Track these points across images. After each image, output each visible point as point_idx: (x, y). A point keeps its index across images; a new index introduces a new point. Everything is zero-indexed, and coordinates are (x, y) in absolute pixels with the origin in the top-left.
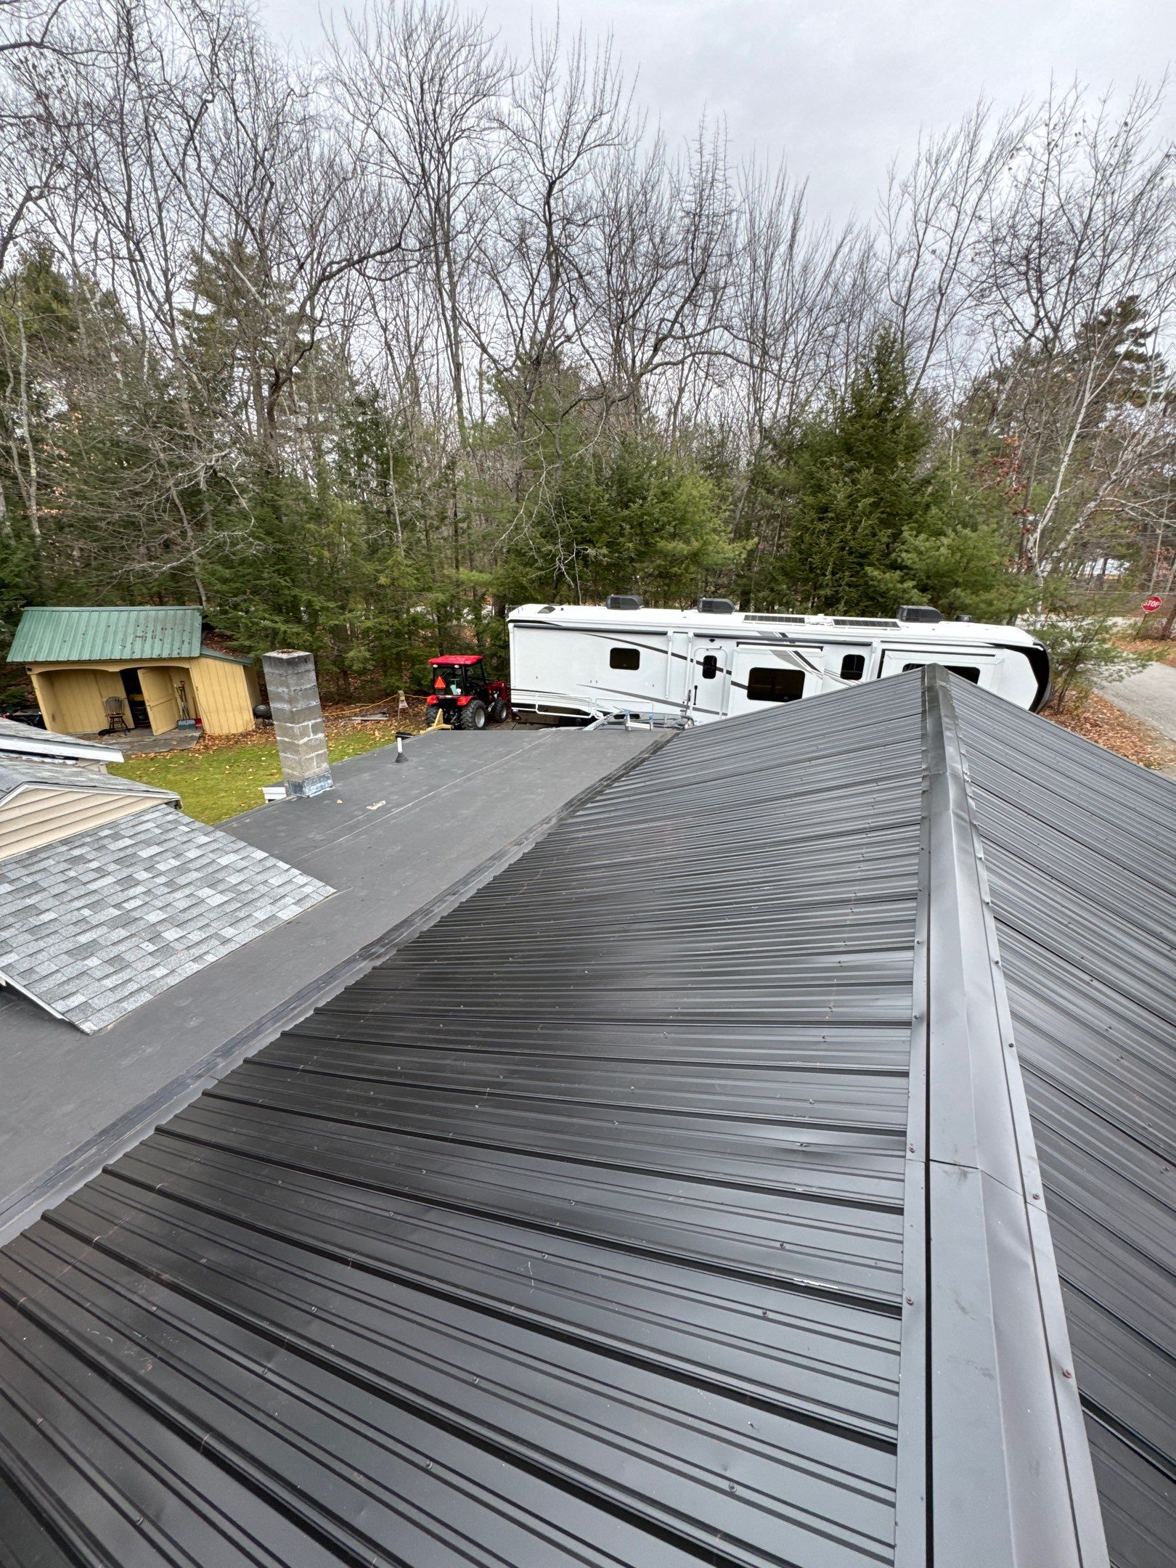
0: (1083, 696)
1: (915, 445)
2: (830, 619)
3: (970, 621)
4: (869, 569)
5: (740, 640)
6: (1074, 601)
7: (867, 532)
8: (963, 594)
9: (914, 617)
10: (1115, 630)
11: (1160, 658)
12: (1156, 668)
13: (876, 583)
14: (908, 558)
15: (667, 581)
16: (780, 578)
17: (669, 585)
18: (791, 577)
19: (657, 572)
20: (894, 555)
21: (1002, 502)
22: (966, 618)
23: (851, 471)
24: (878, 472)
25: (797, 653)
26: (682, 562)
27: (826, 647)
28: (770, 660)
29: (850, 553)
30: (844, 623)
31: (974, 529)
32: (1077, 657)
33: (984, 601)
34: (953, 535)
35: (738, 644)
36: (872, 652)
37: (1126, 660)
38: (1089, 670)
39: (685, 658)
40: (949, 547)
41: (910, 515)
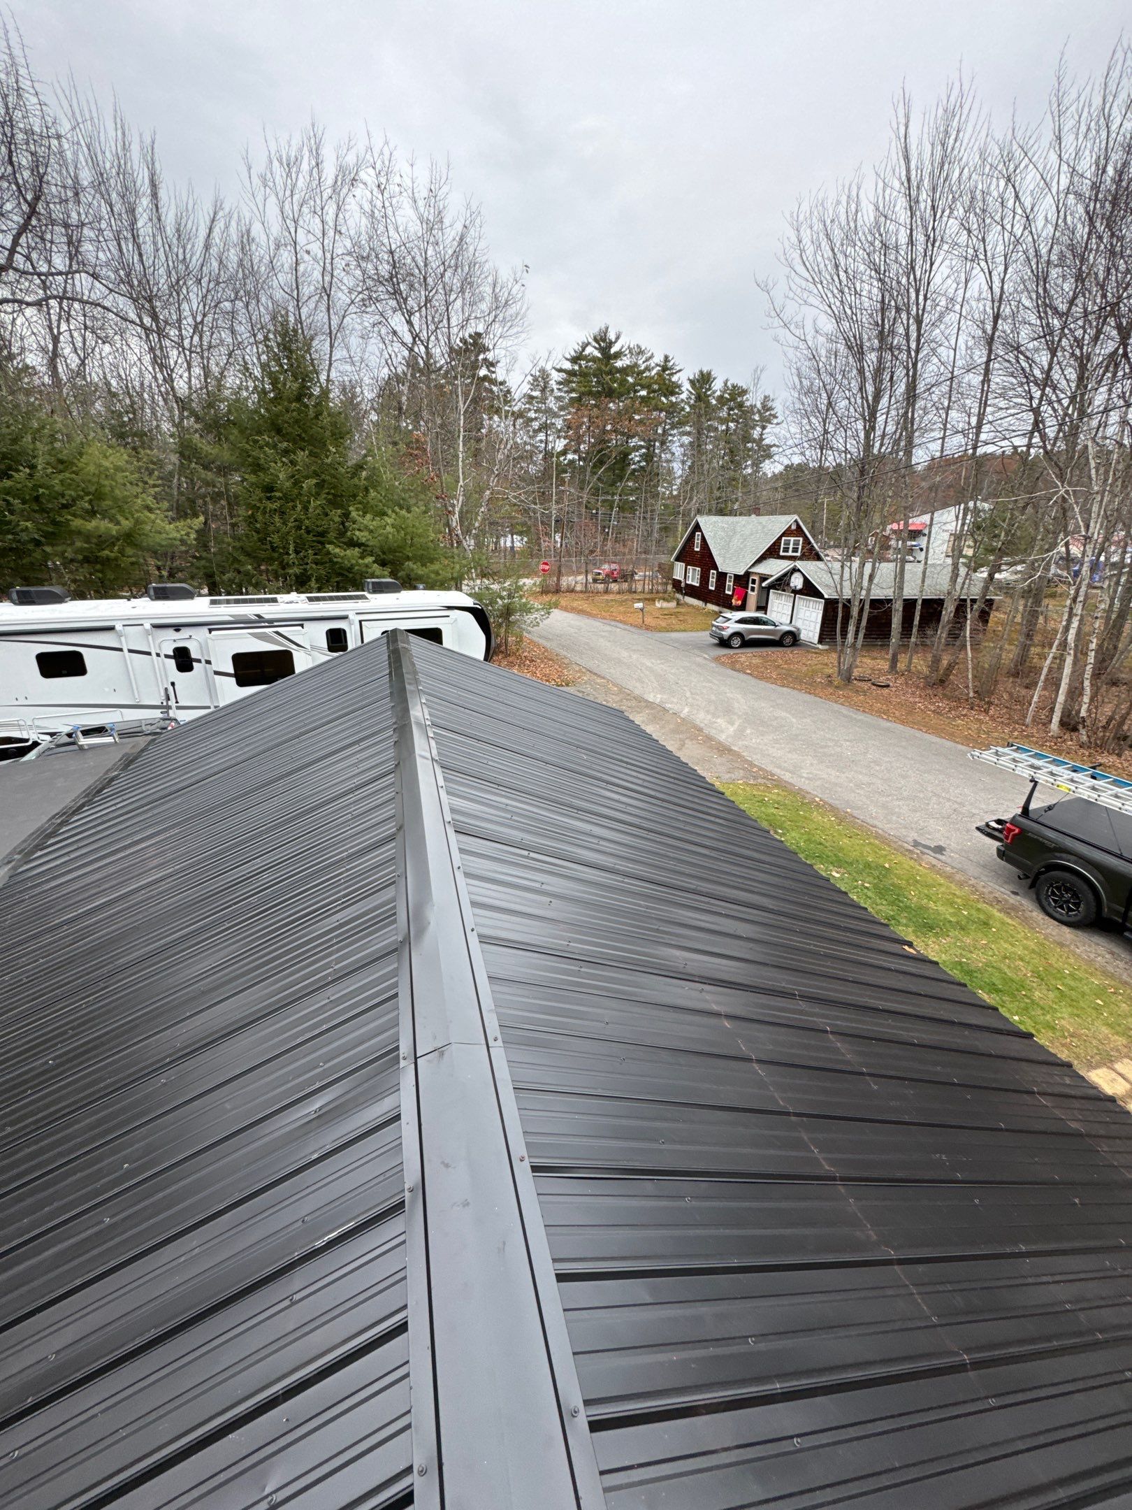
0: (520, 640)
1: (340, 433)
2: (303, 596)
3: (425, 589)
4: (330, 547)
5: (212, 626)
6: (495, 568)
7: (317, 511)
8: (415, 567)
9: (379, 588)
10: (525, 588)
11: (556, 606)
12: (556, 614)
13: (339, 560)
14: (362, 536)
15: (98, 567)
16: (242, 558)
17: (101, 572)
18: (254, 557)
19: (80, 557)
20: (349, 533)
21: (425, 488)
22: (421, 587)
23: (286, 452)
24: (311, 454)
25: (277, 633)
26: (113, 544)
27: (306, 624)
28: (251, 643)
29: (308, 532)
30: (318, 599)
31: (409, 511)
32: (508, 612)
33: (433, 572)
34: (394, 516)
35: (210, 630)
36: (351, 624)
37: (537, 610)
38: (518, 620)
39: (149, 654)
40: (393, 526)
41: (355, 496)
